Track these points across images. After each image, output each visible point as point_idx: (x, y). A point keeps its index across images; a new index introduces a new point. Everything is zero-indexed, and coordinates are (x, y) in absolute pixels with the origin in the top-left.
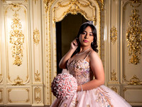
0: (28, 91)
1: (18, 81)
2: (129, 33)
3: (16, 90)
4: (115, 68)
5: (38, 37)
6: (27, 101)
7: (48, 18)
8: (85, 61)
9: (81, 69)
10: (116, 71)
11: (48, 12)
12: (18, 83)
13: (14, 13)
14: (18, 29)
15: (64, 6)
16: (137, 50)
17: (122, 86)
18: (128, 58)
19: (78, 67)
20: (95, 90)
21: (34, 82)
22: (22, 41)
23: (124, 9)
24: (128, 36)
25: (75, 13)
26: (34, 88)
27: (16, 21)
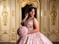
0: (9, 36)
1: (5, 32)
2: (51, 13)
3: (4, 36)
4: (46, 27)
5: (14, 13)
6: (9, 40)
7: (18, 6)
8: (31, 22)
9: (30, 25)
10: (46, 28)
11: (18, 3)
12: (5, 33)
13: (4, 3)
14: (5, 10)
15: (25, 1)
16: (54, 19)
17: (48, 34)
18: (51, 23)
19: (28, 24)
20: (35, 33)
21: (12, 33)
22: (7, 15)
23: (49, 3)
24: (51, 14)
25: (30, 4)
26: (12, 35)
27: (5, 7)
